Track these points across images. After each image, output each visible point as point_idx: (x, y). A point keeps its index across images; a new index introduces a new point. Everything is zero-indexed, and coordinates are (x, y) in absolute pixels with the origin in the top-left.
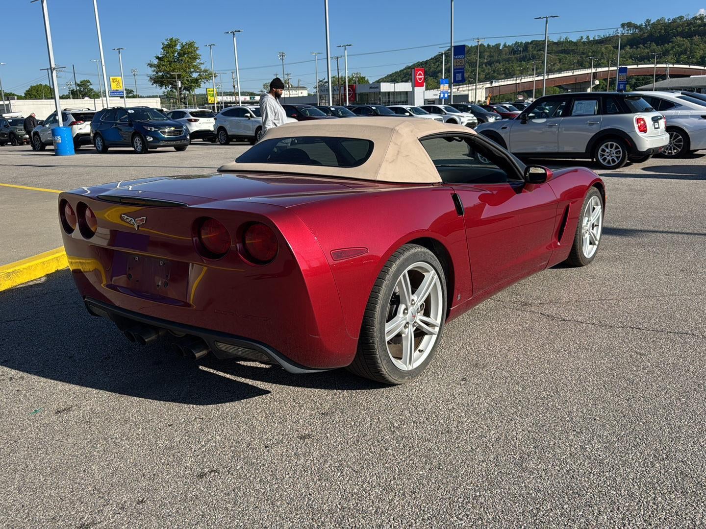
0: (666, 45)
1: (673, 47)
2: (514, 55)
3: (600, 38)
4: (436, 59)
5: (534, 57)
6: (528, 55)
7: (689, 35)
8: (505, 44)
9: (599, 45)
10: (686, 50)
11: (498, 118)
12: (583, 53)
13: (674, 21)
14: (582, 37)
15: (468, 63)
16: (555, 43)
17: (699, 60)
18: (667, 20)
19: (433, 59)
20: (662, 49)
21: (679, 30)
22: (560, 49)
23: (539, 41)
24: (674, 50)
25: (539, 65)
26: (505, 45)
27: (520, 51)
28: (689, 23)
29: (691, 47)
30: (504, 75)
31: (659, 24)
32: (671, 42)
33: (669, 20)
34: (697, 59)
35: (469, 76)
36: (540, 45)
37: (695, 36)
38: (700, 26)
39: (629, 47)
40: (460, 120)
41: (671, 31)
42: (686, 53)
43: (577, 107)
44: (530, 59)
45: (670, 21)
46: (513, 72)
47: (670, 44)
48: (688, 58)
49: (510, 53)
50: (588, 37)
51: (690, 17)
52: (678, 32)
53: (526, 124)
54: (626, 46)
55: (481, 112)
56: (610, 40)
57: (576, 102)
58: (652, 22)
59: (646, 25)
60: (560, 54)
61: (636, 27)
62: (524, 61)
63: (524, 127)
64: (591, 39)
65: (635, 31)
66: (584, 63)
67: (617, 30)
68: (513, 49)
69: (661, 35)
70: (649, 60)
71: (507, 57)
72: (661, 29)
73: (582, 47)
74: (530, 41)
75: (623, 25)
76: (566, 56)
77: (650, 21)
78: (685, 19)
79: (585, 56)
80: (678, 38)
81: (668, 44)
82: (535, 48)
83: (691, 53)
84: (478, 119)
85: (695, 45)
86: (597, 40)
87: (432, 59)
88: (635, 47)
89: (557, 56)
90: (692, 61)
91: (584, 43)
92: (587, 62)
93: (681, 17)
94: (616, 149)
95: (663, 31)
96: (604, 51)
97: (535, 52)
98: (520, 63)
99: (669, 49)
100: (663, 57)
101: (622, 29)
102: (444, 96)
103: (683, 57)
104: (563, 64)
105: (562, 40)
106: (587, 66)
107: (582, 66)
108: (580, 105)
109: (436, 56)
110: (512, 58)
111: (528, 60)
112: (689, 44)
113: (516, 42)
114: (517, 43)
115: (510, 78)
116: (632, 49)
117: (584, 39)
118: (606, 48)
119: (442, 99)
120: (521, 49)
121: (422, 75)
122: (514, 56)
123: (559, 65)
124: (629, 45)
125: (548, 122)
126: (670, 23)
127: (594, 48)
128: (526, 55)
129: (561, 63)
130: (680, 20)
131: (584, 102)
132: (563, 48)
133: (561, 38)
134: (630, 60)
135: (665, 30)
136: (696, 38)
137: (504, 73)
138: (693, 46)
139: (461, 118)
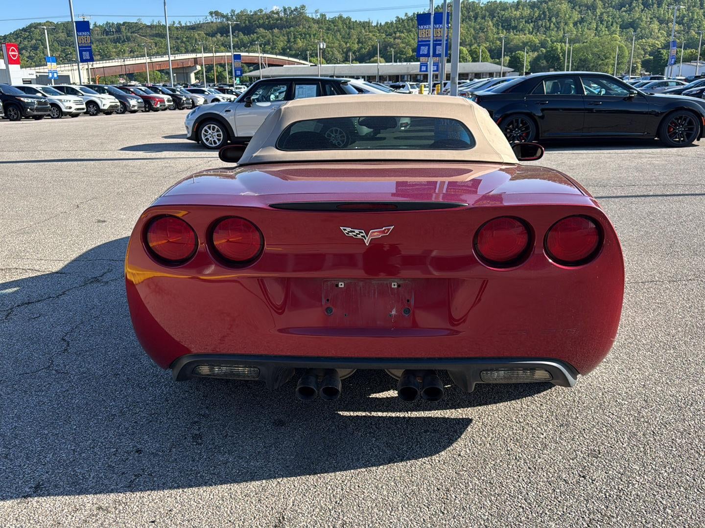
0: (252, 35)
1: (258, 38)
2: (107, 35)
3: (191, 24)
4: (16, 35)
5: (128, 39)
6: (122, 37)
7: (270, 27)
8: (95, 23)
9: (191, 31)
10: (269, 41)
11: (140, 101)
12: (177, 38)
13: (255, 13)
14: (174, 22)
15: (57, 41)
16: (148, 26)
17: (281, 51)
18: (249, 12)
19: (13, 34)
20: (249, 39)
21: (261, 22)
22: (154, 32)
23: (132, 23)
24: (259, 40)
25: (135, 47)
26: (95, 25)
27: (113, 32)
28: (268, 17)
29: (273, 38)
30: (99, 56)
31: (243, 15)
32: (256, 33)
33: (251, 11)
34: (279, 50)
35: (59, 55)
36: (133, 27)
37: (275, 28)
38: (277, 20)
39: (219, 34)
40: (102, 102)
41: (253, 22)
42: (269, 44)
43: (298, 91)
44: (124, 41)
45: (252, 13)
46: (109, 53)
47: (255, 34)
48: (272, 48)
49: (103, 34)
50: (180, 22)
51: (268, 11)
52: (259, 23)
53: (250, 108)
54: (216, 34)
55: (120, 94)
56: (201, 27)
57: (297, 87)
58: (236, 13)
59: (232, 15)
60: (156, 38)
61: (223, 16)
62: (119, 43)
63: (248, 110)
64: (183, 25)
65: (223, 20)
66: (180, 48)
67: (206, 18)
68: (105, 30)
69: (246, 26)
70: (239, 49)
71: (100, 37)
72: (246, 20)
73: (176, 32)
74: (122, 23)
75: (211, 13)
76: (161, 40)
77: (235, 11)
78: (264, 13)
79: (180, 41)
80: (261, 29)
81: (253, 34)
82: (129, 30)
83: (273, 44)
84: (120, 102)
85: (276, 37)
86: (189, 26)
87: (11, 34)
88: (225, 35)
89: (152, 39)
90: (276, 52)
91: (177, 28)
92: (183, 47)
93: (261, 11)
94: (340, 134)
95: (247, 22)
96: (197, 37)
97: (129, 34)
98: (115, 44)
99: (255, 39)
100: (251, 46)
101: (210, 17)
102: (53, 76)
103: (268, 47)
104: (160, 48)
105: (155, 24)
106: (184, 52)
107: (178, 51)
108: (301, 89)
109: (17, 31)
110: (105, 38)
111: (122, 42)
112: (271, 36)
113: (107, 22)
114: (107, 24)
115: (106, 60)
116: (222, 37)
117: (176, 25)
118: (199, 35)
119: (51, 79)
120: (114, 30)
121: (15, 51)
122: (107, 37)
123: (156, 48)
124: (220, 33)
125: (273, 106)
126: (252, 15)
127: (188, 33)
128: (120, 37)
129: (157, 47)
130: (261, 12)
131: (304, 86)
132: (157, 32)
133: (153, 22)
134: (222, 48)
135: (249, 21)
136: (276, 31)
137: (99, 54)
138: (274, 37)
139: (102, 100)
